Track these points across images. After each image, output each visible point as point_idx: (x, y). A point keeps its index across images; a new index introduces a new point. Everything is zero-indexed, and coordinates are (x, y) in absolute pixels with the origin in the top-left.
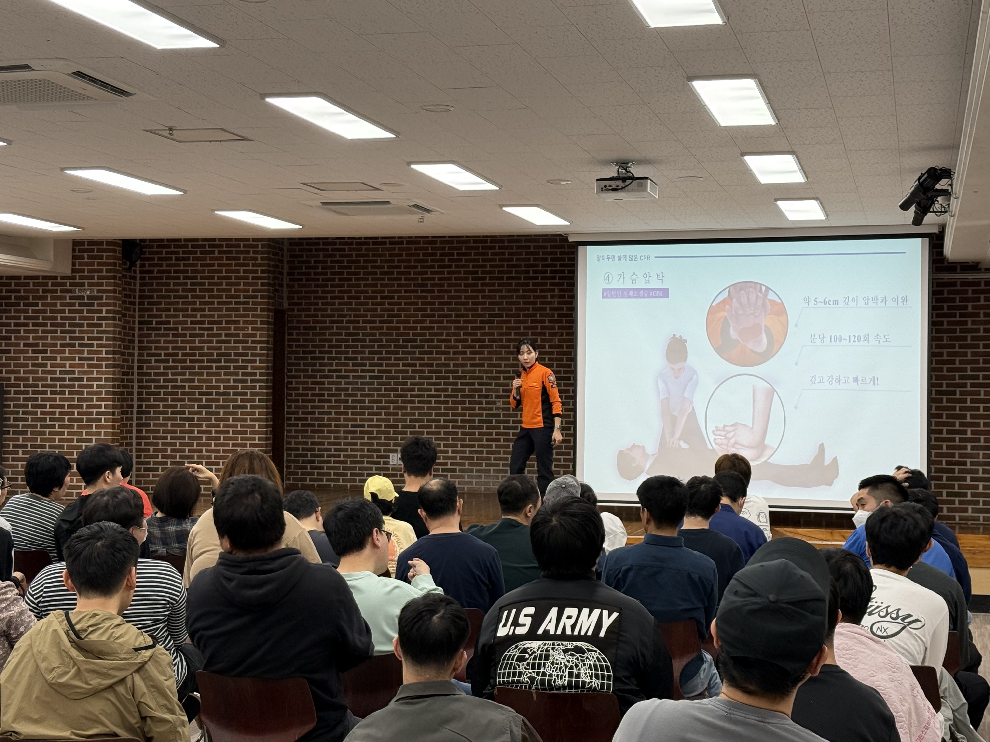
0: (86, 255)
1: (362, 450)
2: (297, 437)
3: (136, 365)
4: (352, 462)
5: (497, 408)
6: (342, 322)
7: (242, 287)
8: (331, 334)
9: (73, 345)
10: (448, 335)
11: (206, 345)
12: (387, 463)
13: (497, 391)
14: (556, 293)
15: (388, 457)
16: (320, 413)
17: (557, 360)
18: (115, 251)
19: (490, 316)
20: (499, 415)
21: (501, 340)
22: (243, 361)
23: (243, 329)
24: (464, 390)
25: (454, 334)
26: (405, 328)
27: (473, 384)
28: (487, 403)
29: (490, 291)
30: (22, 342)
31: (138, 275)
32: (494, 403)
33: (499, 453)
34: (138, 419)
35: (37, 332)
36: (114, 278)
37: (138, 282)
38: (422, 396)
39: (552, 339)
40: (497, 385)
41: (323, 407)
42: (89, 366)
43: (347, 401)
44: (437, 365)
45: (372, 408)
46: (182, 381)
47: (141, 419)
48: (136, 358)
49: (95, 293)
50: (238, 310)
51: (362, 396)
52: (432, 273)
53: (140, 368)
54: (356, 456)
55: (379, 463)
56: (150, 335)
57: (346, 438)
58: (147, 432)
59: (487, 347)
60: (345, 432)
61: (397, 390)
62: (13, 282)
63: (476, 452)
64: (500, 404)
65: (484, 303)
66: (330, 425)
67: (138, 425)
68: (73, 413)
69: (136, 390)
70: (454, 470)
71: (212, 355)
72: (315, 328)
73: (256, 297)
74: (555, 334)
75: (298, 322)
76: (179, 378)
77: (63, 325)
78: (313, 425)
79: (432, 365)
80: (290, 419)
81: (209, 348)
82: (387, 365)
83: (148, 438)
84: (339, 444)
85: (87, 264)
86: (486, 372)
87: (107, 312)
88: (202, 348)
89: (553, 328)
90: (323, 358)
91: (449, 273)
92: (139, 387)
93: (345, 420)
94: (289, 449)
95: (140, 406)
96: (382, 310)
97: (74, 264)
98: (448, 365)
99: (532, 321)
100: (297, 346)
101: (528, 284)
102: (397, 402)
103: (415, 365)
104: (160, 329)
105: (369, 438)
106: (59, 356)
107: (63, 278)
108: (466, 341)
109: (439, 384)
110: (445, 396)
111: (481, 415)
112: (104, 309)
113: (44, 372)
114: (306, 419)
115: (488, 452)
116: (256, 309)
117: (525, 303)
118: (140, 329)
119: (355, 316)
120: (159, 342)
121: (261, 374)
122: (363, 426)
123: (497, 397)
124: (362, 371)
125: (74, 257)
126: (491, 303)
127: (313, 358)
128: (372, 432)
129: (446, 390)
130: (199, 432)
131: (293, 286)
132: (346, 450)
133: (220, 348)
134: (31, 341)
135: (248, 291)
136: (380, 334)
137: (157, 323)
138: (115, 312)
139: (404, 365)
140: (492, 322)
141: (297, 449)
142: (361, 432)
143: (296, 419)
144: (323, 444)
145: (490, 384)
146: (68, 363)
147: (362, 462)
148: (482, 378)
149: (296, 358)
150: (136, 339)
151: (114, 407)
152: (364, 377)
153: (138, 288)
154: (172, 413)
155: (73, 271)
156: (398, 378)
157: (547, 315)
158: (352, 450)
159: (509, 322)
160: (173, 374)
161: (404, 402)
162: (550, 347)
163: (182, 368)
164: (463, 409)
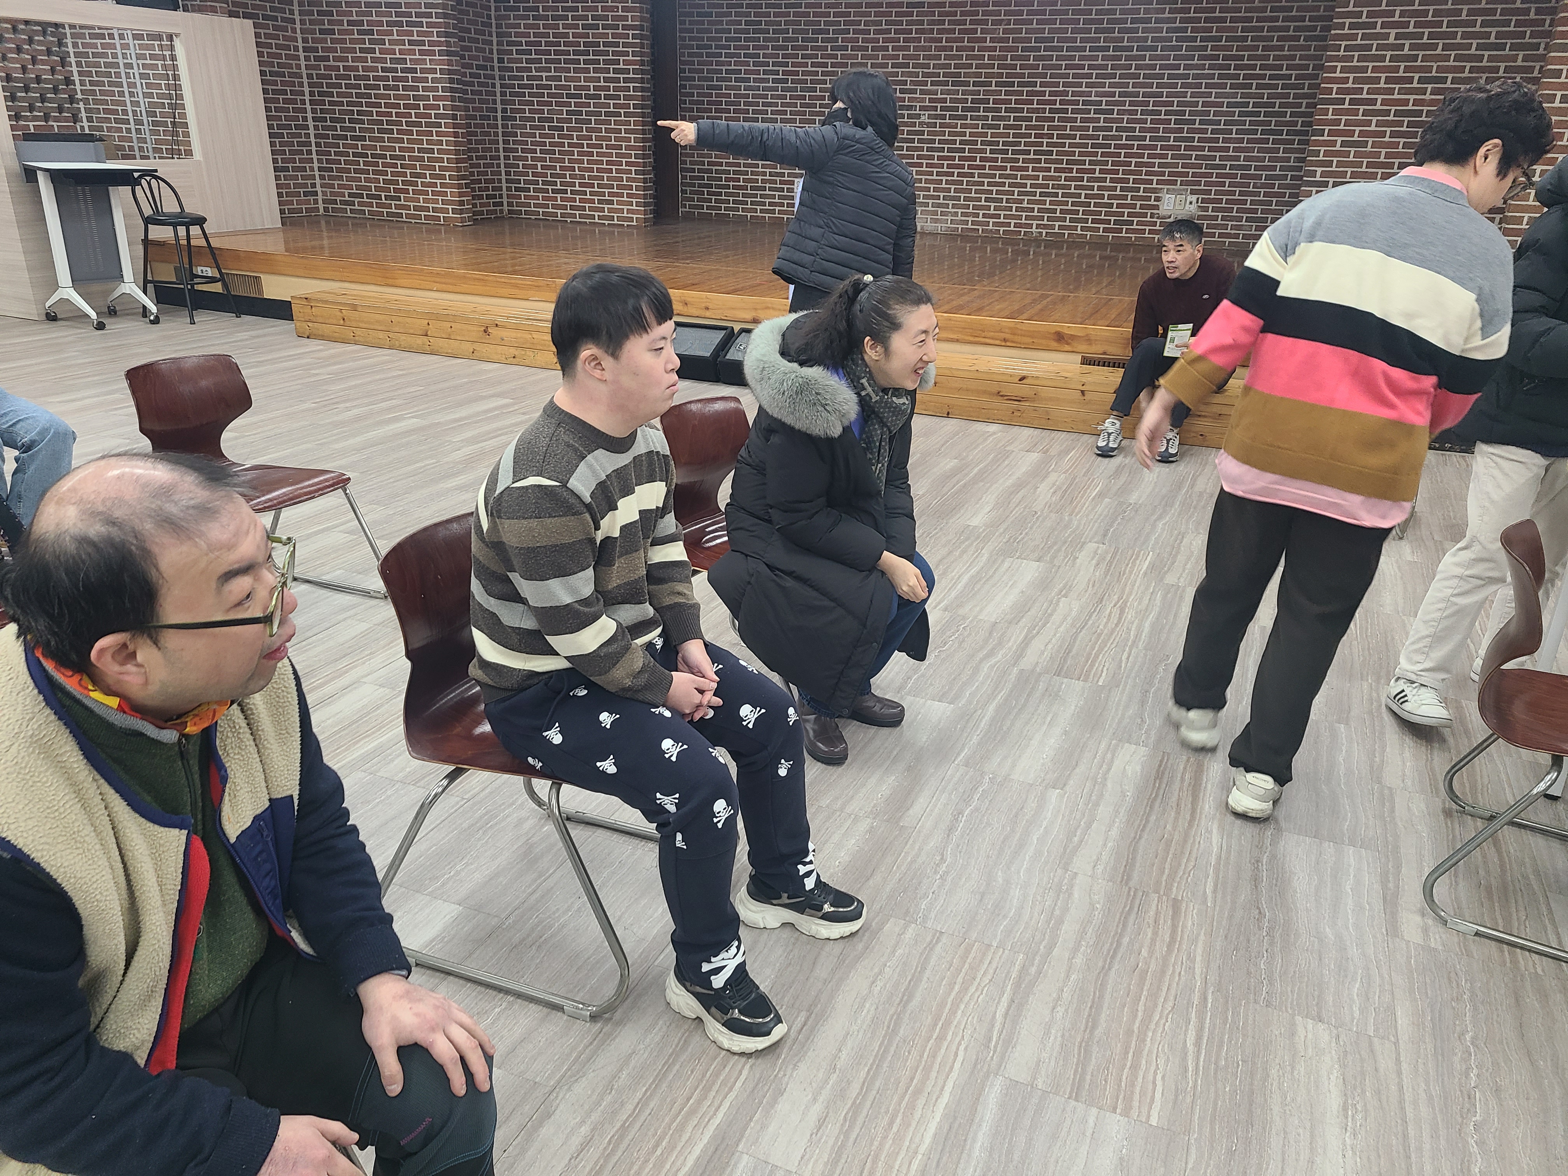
3: (496, 57)
4: (752, 188)
8: (729, 23)
11: (571, 31)
17: (1000, 58)
22: (614, 53)
32: (918, 116)
34: (503, 126)
39: (995, 30)
42: (421, 52)
46: (547, 79)
53: (500, 60)
55: (782, 190)
56: (508, 17)
58: (514, 143)
64: (925, 119)
71: (579, 44)
72: (710, 14)
74: (999, 23)
81: (574, 35)
82: (793, 65)
83: (516, 150)
90: (720, 55)
92: (502, 86)
94: (683, 170)
95: (504, 111)
100: (690, 39)
106: (386, 38)
113: (374, 60)
118: (497, 9)
120: (519, 26)
121: (638, 72)
123: (922, 108)
124: (765, 72)
127: (708, 55)
130: (570, 145)
133: (587, 36)
136: (786, 23)
141: (693, 170)
146: (397, 48)
149: (690, 55)
151: (453, 108)
152: (767, 81)
154: (540, 120)
156: (805, 82)
160: (537, 70)
162: (992, 40)
163: (547, 61)
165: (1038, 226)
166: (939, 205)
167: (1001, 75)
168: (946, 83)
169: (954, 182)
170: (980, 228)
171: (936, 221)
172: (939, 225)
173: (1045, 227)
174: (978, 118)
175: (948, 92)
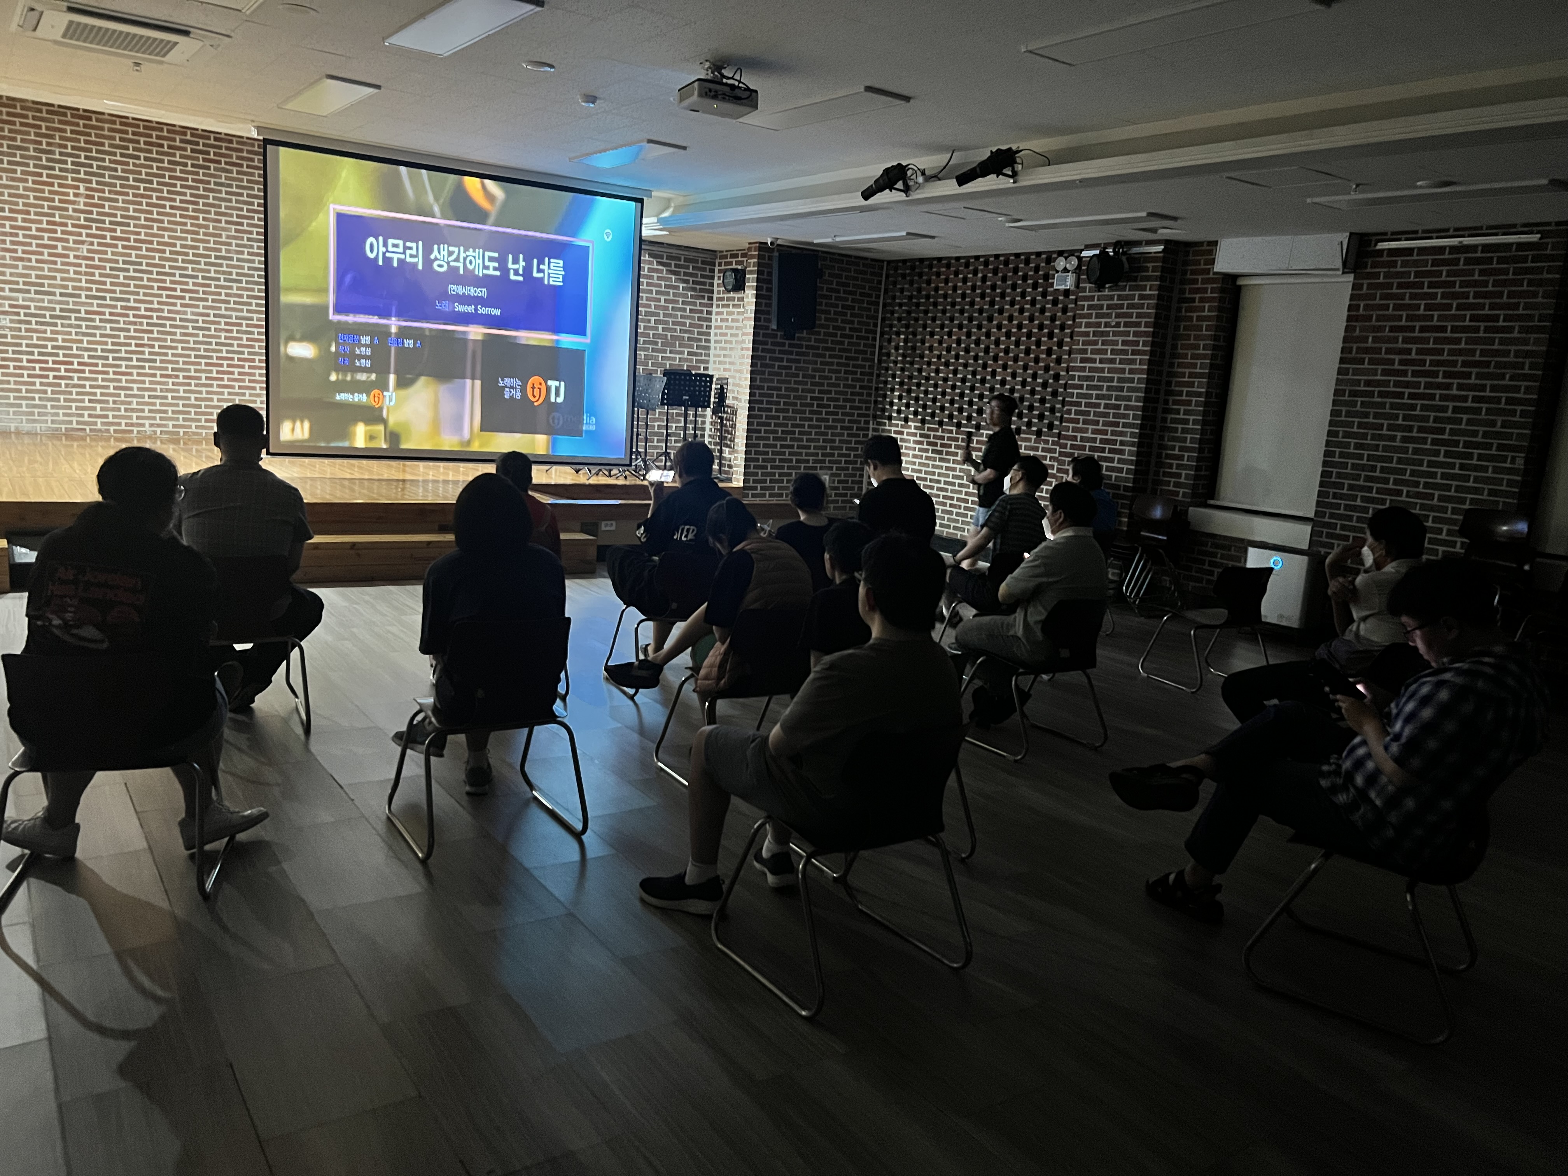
14: (82, 191)
17: (86, 274)
39: (78, 249)
117: (36, 198)
162: (76, 257)
165: (151, 425)
166: (35, 406)
168: (27, 291)
170: (88, 428)
171: (34, 421)
172: (38, 425)
173: (159, 426)
174: (70, 326)
175: (31, 300)
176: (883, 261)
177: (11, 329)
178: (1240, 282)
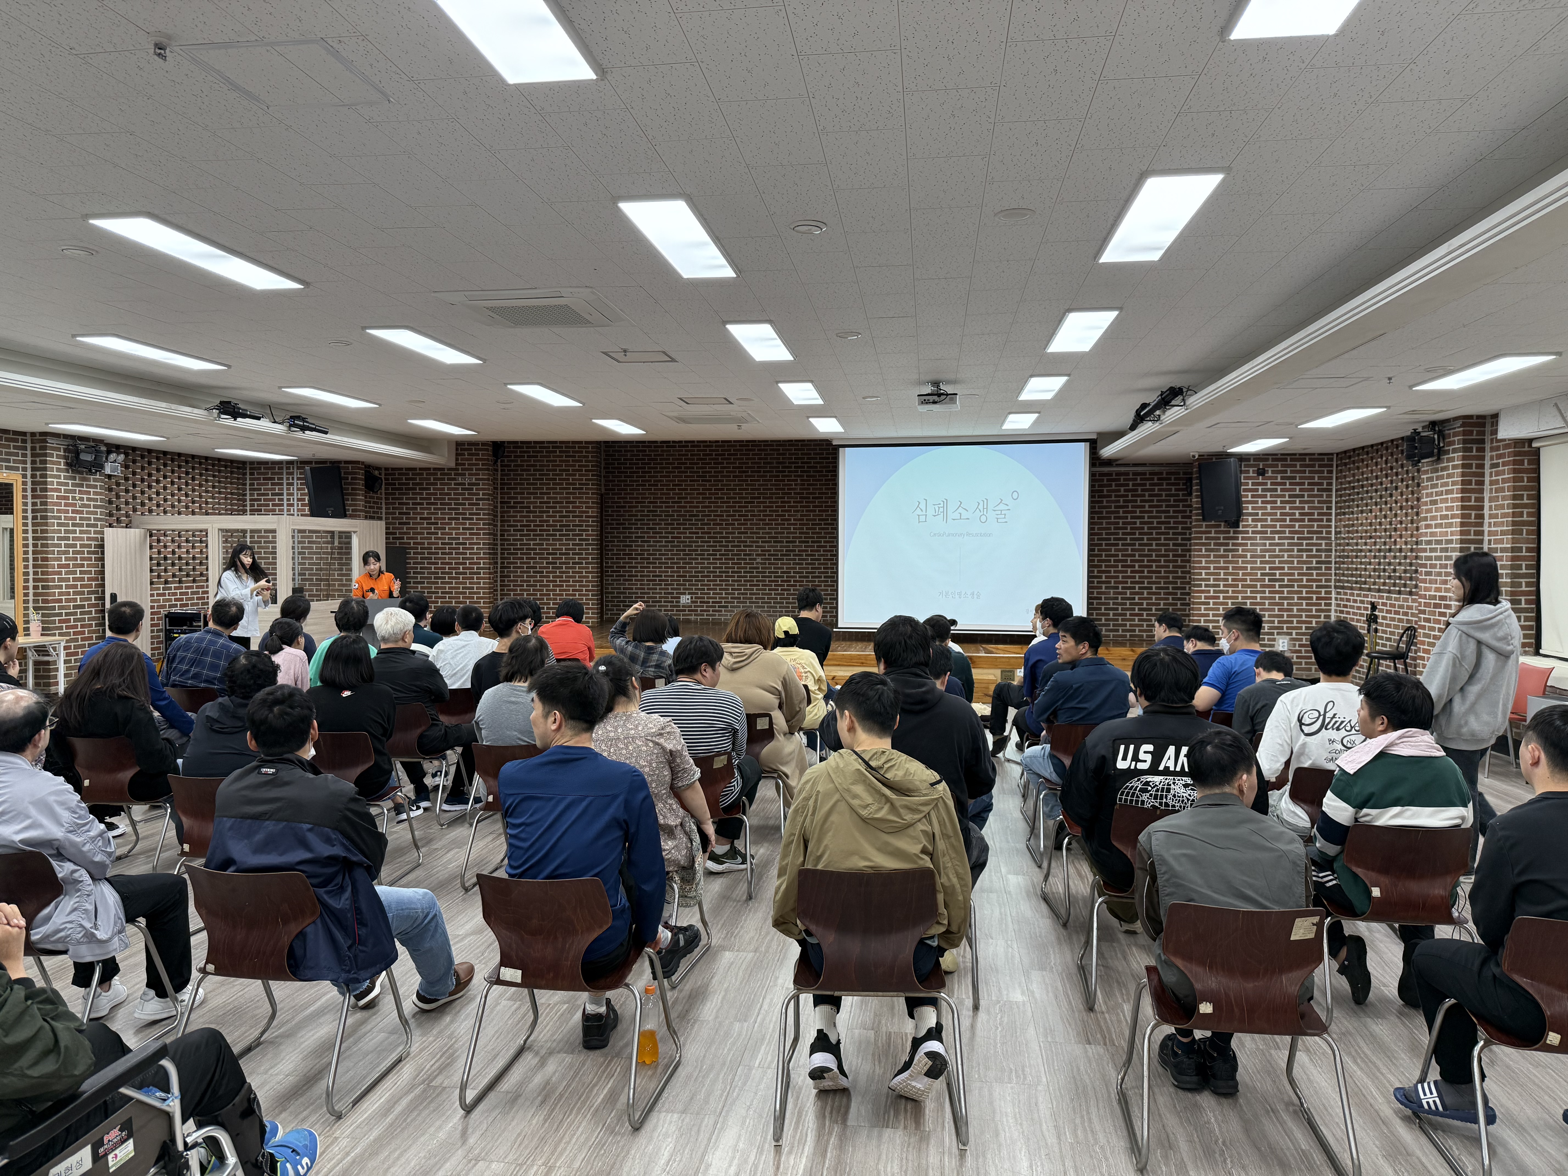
0: (466, 453)
1: (661, 593)
2: (613, 584)
3: (499, 533)
5: (757, 563)
6: (644, 502)
7: (577, 477)
8: (636, 511)
9: (458, 519)
10: (721, 511)
11: (551, 519)
12: (679, 602)
13: (757, 551)
14: (799, 482)
15: (679, 598)
16: (629, 567)
17: (799, 529)
18: (487, 450)
19: (752, 498)
20: (758, 568)
21: (760, 515)
22: (579, 530)
23: (578, 507)
24: (733, 551)
25: (726, 511)
26: (690, 507)
27: (740, 546)
28: (750, 559)
29: (751, 481)
30: (419, 517)
31: (499, 468)
32: (755, 559)
33: (759, 594)
34: (501, 572)
35: (430, 509)
36: (488, 470)
37: (499, 473)
38: (703, 555)
39: (796, 515)
40: (756, 546)
41: (632, 563)
42: (471, 534)
43: (649, 559)
44: (714, 533)
45: (667, 563)
46: (534, 544)
47: (503, 572)
48: (499, 528)
49: (474, 481)
50: (575, 493)
51: (660, 555)
52: (709, 468)
53: (502, 535)
54: (656, 597)
55: (672, 602)
56: (509, 512)
57: (649, 585)
58: (508, 581)
59: (750, 520)
60: (648, 580)
61: (685, 550)
62: (411, 473)
63: (743, 594)
64: (759, 560)
65: (747, 489)
66: (637, 576)
67: (501, 576)
68: (459, 568)
69: (499, 551)
70: (727, 607)
71: (556, 526)
72: (625, 507)
73: (588, 484)
74: (798, 511)
75: (612, 502)
76: (532, 542)
77: (450, 504)
78: (625, 576)
79: (710, 533)
80: (608, 571)
81: (553, 521)
82: (678, 533)
83: (510, 586)
84: (644, 589)
85: (467, 460)
86: (749, 537)
87: (483, 494)
88: (548, 521)
89: (797, 507)
90: (631, 528)
91: (722, 468)
92: (502, 549)
93: (648, 572)
95: (502, 563)
96: (674, 494)
97: (457, 460)
98: (722, 533)
99: (782, 502)
100: (612, 520)
101: (778, 476)
102: (685, 559)
103: (698, 533)
104: (516, 507)
105: (665, 585)
106: (447, 527)
107: (449, 469)
108: (735, 516)
109: (716, 546)
110: (720, 555)
111: (746, 568)
112: (481, 492)
113: (436, 538)
114: (619, 571)
115: (751, 594)
116: (588, 493)
117: (776, 489)
118: (502, 507)
119: (654, 498)
120: (516, 516)
121: (593, 540)
122: (661, 576)
123: (757, 555)
124: (660, 537)
125: (457, 454)
126: (752, 489)
127: (624, 528)
128: (667, 581)
129: (721, 550)
130: (547, 581)
131: (608, 477)
132: (649, 593)
133: (562, 521)
134: (426, 516)
135: (582, 480)
136: (673, 511)
137: (514, 503)
138: (489, 494)
139: (690, 533)
140: (753, 502)
141: (613, 593)
142: (660, 580)
143: (612, 572)
144: (632, 589)
145: (752, 546)
146: (454, 532)
147: (661, 602)
148: (746, 542)
149: (611, 528)
150: (499, 514)
151: (490, 563)
152: (661, 542)
153: (499, 477)
154: (527, 568)
155: (457, 464)
156: (686, 542)
157: (792, 498)
158: (653, 593)
159: (765, 502)
160: (527, 540)
161: (690, 559)
163: (534, 535)
164: (732, 564)
166: (771, 607)
167: (801, 537)
168: (770, 542)
169: (778, 594)
174: (790, 560)
175: (772, 546)
176: (1332, 454)
177: (762, 564)
178: (1535, 445)
